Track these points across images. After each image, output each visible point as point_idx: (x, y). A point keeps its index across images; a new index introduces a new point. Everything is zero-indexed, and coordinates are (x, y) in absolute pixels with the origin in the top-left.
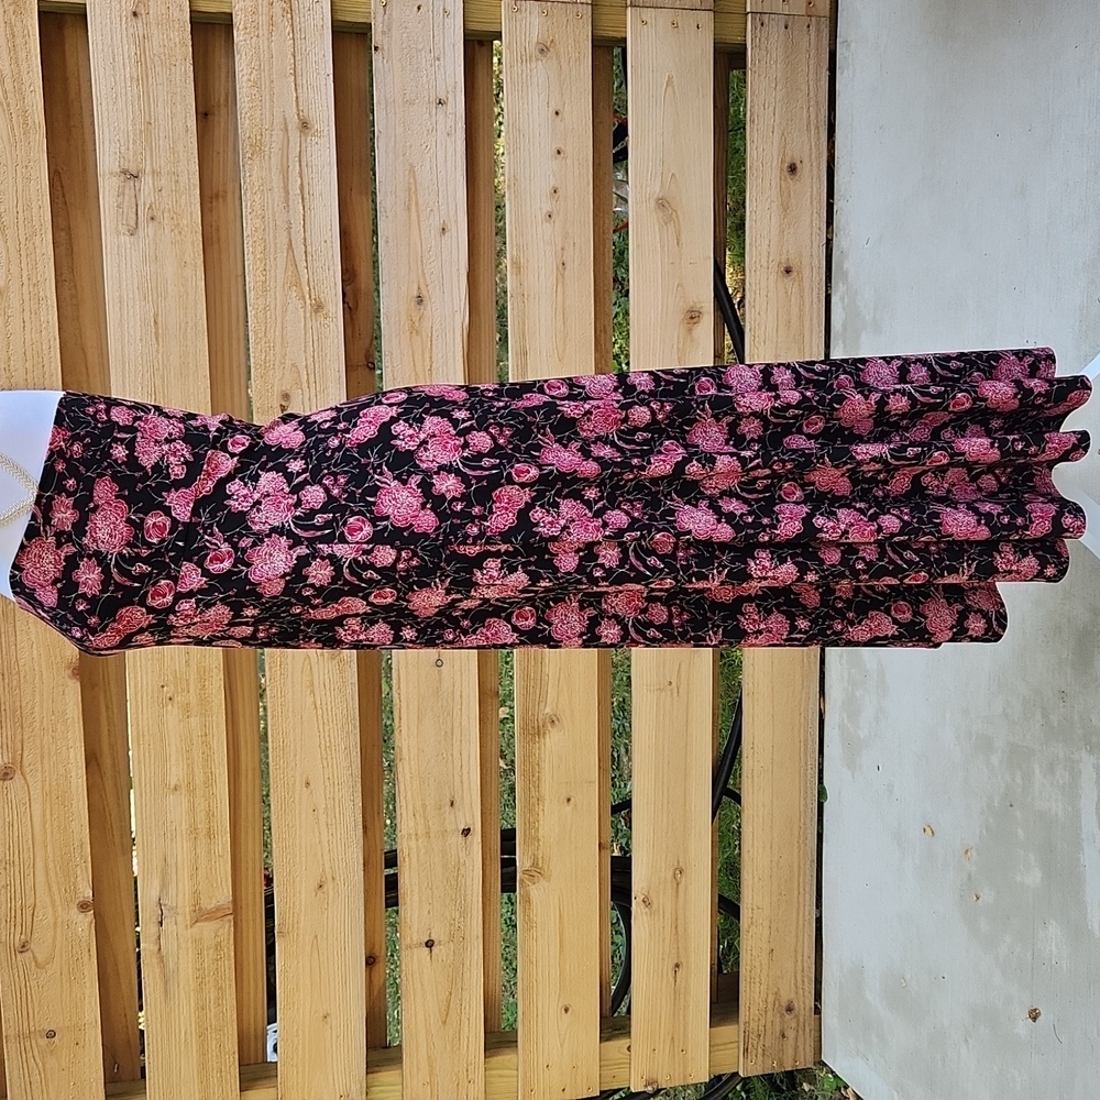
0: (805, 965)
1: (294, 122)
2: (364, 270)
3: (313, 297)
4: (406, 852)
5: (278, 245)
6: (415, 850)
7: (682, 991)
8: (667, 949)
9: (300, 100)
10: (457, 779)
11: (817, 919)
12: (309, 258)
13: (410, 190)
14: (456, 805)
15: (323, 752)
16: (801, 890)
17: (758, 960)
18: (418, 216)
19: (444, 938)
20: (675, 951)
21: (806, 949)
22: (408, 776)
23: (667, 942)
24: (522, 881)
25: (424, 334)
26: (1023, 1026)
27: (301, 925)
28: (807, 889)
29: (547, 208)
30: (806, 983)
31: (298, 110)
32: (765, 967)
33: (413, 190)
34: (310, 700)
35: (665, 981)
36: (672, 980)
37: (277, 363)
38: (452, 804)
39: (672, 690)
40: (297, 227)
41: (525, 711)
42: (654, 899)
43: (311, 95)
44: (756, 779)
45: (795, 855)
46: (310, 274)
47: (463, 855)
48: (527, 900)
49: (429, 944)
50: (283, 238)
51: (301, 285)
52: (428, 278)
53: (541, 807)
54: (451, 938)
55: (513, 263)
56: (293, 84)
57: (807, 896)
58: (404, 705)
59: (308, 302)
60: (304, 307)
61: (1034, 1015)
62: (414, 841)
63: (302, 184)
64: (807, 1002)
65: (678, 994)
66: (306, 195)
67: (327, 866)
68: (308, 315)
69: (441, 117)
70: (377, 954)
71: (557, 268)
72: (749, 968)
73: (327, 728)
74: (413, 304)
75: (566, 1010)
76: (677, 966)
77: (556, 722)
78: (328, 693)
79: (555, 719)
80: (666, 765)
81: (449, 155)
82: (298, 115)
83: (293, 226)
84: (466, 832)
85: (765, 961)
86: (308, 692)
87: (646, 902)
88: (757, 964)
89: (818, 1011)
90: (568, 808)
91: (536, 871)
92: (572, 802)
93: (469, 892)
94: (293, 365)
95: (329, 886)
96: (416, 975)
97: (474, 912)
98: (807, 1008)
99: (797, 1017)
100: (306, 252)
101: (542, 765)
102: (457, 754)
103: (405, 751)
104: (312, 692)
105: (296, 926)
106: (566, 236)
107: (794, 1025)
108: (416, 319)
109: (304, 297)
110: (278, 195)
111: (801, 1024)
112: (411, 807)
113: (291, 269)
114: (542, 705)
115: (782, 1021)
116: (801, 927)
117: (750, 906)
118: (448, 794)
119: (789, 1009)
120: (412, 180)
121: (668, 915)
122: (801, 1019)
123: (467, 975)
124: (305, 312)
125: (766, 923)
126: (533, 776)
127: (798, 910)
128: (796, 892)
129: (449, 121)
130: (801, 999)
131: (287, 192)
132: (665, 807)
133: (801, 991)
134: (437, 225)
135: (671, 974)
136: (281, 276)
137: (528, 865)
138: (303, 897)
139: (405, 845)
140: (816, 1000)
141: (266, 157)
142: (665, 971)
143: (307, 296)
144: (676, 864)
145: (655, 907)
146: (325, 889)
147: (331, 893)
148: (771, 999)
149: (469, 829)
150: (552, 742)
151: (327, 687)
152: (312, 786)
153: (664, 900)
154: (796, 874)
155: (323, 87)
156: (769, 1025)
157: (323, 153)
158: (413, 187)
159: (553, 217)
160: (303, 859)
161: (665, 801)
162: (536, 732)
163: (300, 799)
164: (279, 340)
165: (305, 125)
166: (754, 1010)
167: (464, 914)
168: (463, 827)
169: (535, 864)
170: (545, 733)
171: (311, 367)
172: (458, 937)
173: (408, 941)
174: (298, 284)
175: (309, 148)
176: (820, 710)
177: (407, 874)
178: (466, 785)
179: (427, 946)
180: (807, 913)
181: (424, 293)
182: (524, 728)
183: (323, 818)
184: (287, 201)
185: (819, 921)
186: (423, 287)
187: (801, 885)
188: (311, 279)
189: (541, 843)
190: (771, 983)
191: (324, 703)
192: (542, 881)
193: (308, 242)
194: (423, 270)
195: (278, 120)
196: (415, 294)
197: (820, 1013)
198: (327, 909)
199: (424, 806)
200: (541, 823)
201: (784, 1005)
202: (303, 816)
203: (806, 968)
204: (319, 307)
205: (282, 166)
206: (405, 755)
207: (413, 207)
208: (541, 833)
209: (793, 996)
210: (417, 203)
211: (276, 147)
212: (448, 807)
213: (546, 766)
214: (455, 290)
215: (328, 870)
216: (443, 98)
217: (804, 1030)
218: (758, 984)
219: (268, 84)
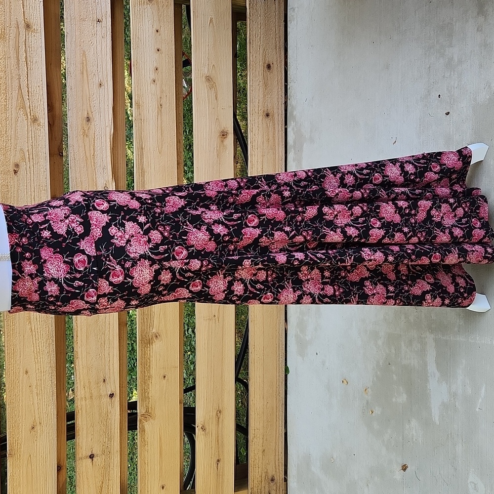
0: (280, 457)
1: (22, 25)
2: (57, 105)
3: (32, 115)
4: (80, 407)
5: (13, 87)
6: (84, 406)
7: (221, 473)
8: (213, 452)
9: (26, 13)
10: (107, 367)
11: (285, 433)
12: (30, 94)
13: (83, 63)
14: (106, 381)
15: (36, 355)
16: (278, 419)
17: (257, 456)
18: (88, 77)
19: (99, 453)
20: (217, 453)
21: (280, 449)
22: (81, 367)
23: (213, 448)
24: (140, 420)
25: (90, 137)
26: (398, 474)
27: (22, 450)
28: (280, 418)
29: (153, 77)
30: (280, 466)
31: (24, 18)
32: (261, 459)
33: (85, 64)
34: (28, 327)
35: (212, 469)
36: (216, 468)
37: (12, 148)
38: (104, 381)
39: (215, 320)
40: (23, 78)
41: (142, 331)
42: (207, 427)
43: (31, 11)
44: (256, 363)
45: (275, 401)
46: (31, 103)
47: (109, 408)
48: (143, 430)
49: (92, 457)
50: (16, 83)
51: (25, 108)
52: (92, 108)
53: (150, 381)
54: (103, 452)
55: (136, 103)
56: (22, 5)
57: (280, 421)
58: (79, 329)
59: (29, 117)
60: (27, 119)
61: (404, 468)
62: (84, 401)
63: (26, 56)
64: (281, 475)
65: (219, 475)
66: (29, 62)
67: (37, 416)
68: (29, 124)
69: (99, 28)
70: (62, 465)
71: (158, 107)
72: (253, 460)
73: (38, 342)
74: (85, 121)
75: (163, 488)
76: (218, 461)
77: (158, 337)
78: (38, 323)
79: (157, 335)
80: (213, 358)
81: (103, 47)
82: (24, 20)
83: (21, 77)
84: (112, 395)
85: (261, 456)
86: (27, 323)
87: (203, 428)
88: (257, 458)
89: (286, 480)
90: (164, 381)
91: (148, 415)
92: (166, 378)
93: (113, 427)
94: (21, 149)
95: (38, 428)
96: (84, 474)
97: (116, 438)
98: (281, 479)
99: (276, 484)
100: (28, 91)
101: (151, 359)
102: (107, 355)
103: (79, 353)
104: (30, 322)
105: (19, 450)
106: (162, 91)
107: (275, 488)
108: (86, 129)
109: (27, 114)
110: (13, 61)
111: (278, 488)
112: (82, 383)
113: (20, 100)
114: (151, 329)
115: (269, 487)
116: (277, 438)
117: (253, 428)
118: (102, 376)
119: (273, 480)
120: (84, 59)
121: (214, 435)
122: (278, 485)
123: (111, 472)
124: (27, 122)
125: (261, 437)
126: (147, 365)
127: (276, 429)
128: (275, 421)
129: (103, 30)
130: (278, 474)
131: (18, 60)
132: (212, 379)
133: (278, 470)
134: (97, 82)
135: (215, 465)
136: (14, 103)
137: (144, 412)
138: (23, 434)
139: (79, 404)
140: (285, 475)
141: (7, 41)
142: (212, 464)
143: (29, 114)
144: (218, 407)
145: (207, 431)
146: (35, 429)
147: (39, 431)
148: (264, 475)
149: (113, 394)
150: (156, 346)
151: (38, 320)
152: (29, 373)
153: (212, 427)
154: (275, 411)
155: (38, 8)
156: (263, 489)
157: (38, 41)
158: (85, 62)
159: (156, 82)
160: (24, 413)
161: (212, 376)
162: (148, 342)
163: (23, 380)
164: (13, 136)
165: (28, 26)
166: (256, 482)
167: (110, 439)
168: (109, 393)
169: (147, 411)
170: (152, 343)
171: (30, 151)
172: (107, 452)
173: (80, 456)
174: (24, 107)
175: (30, 38)
176: (285, 328)
177: (80, 420)
178: (112, 371)
179: (90, 458)
180: (280, 430)
181: (90, 116)
182: (142, 340)
183: (35, 391)
184: (18, 64)
185: (286, 434)
186: (90, 113)
187: (277, 416)
188: (31, 105)
189: (150, 400)
190: (263, 467)
191: (36, 329)
192: (151, 420)
193: (30, 86)
194: (90, 104)
195: (14, 23)
196: (86, 116)
197: (287, 481)
198: (36, 440)
199: (89, 382)
200: (151, 389)
201: (270, 479)
202: (24, 390)
203: (280, 459)
204: (35, 120)
205: (16, 46)
206: (79, 355)
207: (85, 72)
208: (150, 395)
209: (274, 473)
210: (87, 71)
211: (12, 36)
212: (102, 383)
213: (153, 359)
214: (107, 116)
215: (37, 419)
216: (101, 19)
217: (279, 490)
218: (257, 468)
219: (8, 3)
